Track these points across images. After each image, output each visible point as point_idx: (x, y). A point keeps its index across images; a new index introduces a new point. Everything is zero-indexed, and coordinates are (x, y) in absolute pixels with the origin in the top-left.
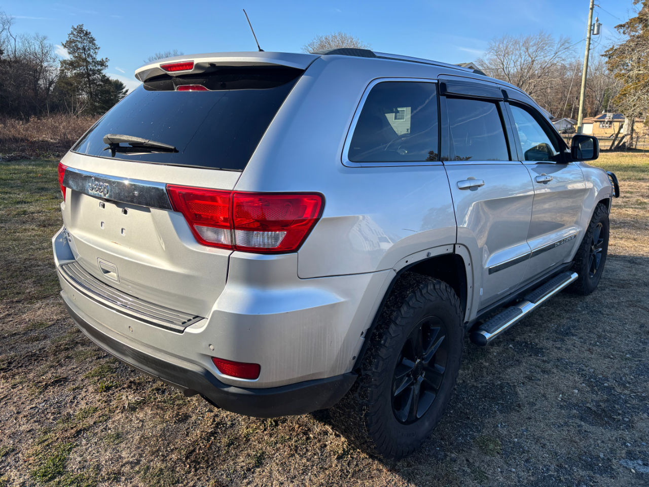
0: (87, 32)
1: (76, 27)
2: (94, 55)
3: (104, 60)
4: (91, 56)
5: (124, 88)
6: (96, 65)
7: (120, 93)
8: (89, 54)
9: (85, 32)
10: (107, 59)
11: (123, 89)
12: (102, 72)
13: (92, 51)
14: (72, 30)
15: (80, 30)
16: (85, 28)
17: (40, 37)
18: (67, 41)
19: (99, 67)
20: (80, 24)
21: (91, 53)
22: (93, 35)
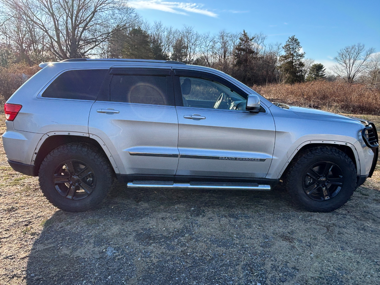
0: (296, 39)
1: (291, 37)
2: (298, 51)
3: (303, 53)
4: (296, 52)
5: (324, 68)
6: (298, 57)
7: (321, 71)
8: (295, 51)
9: (295, 39)
10: (304, 53)
11: (322, 69)
12: (300, 60)
13: (297, 49)
14: (289, 39)
15: (293, 39)
16: (295, 37)
17: (278, 44)
18: (285, 45)
19: (299, 58)
20: (293, 35)
21: (296, 50)
22: (299, 41)
